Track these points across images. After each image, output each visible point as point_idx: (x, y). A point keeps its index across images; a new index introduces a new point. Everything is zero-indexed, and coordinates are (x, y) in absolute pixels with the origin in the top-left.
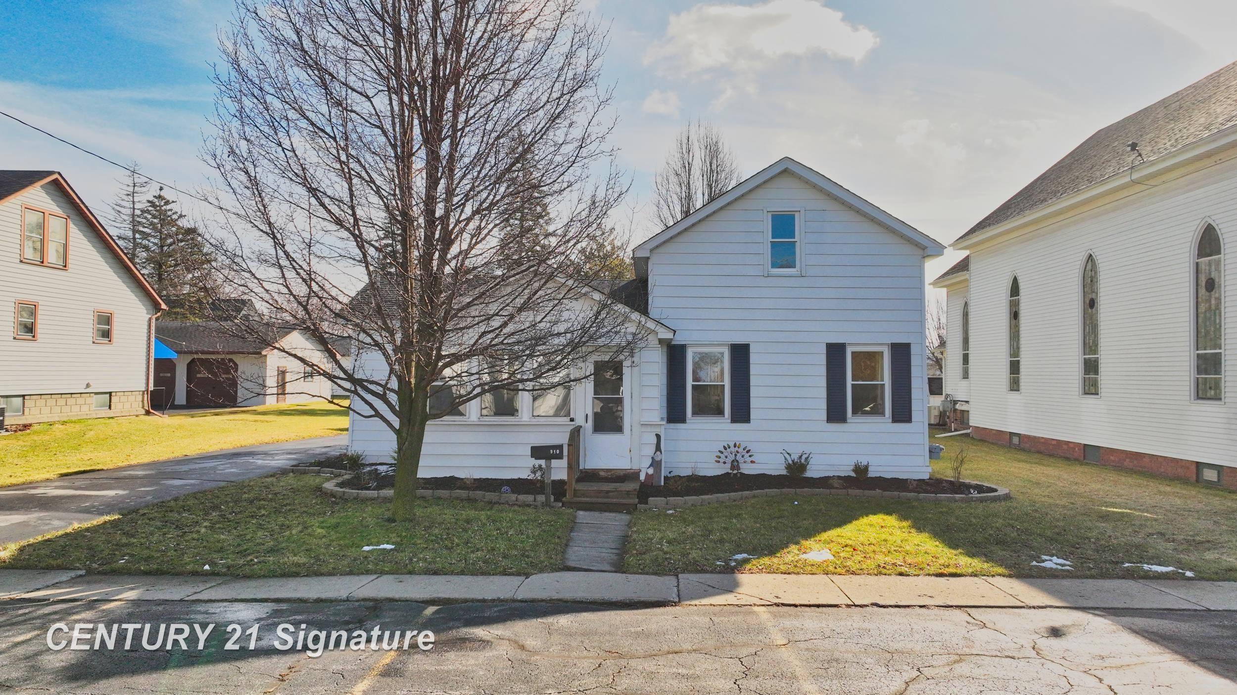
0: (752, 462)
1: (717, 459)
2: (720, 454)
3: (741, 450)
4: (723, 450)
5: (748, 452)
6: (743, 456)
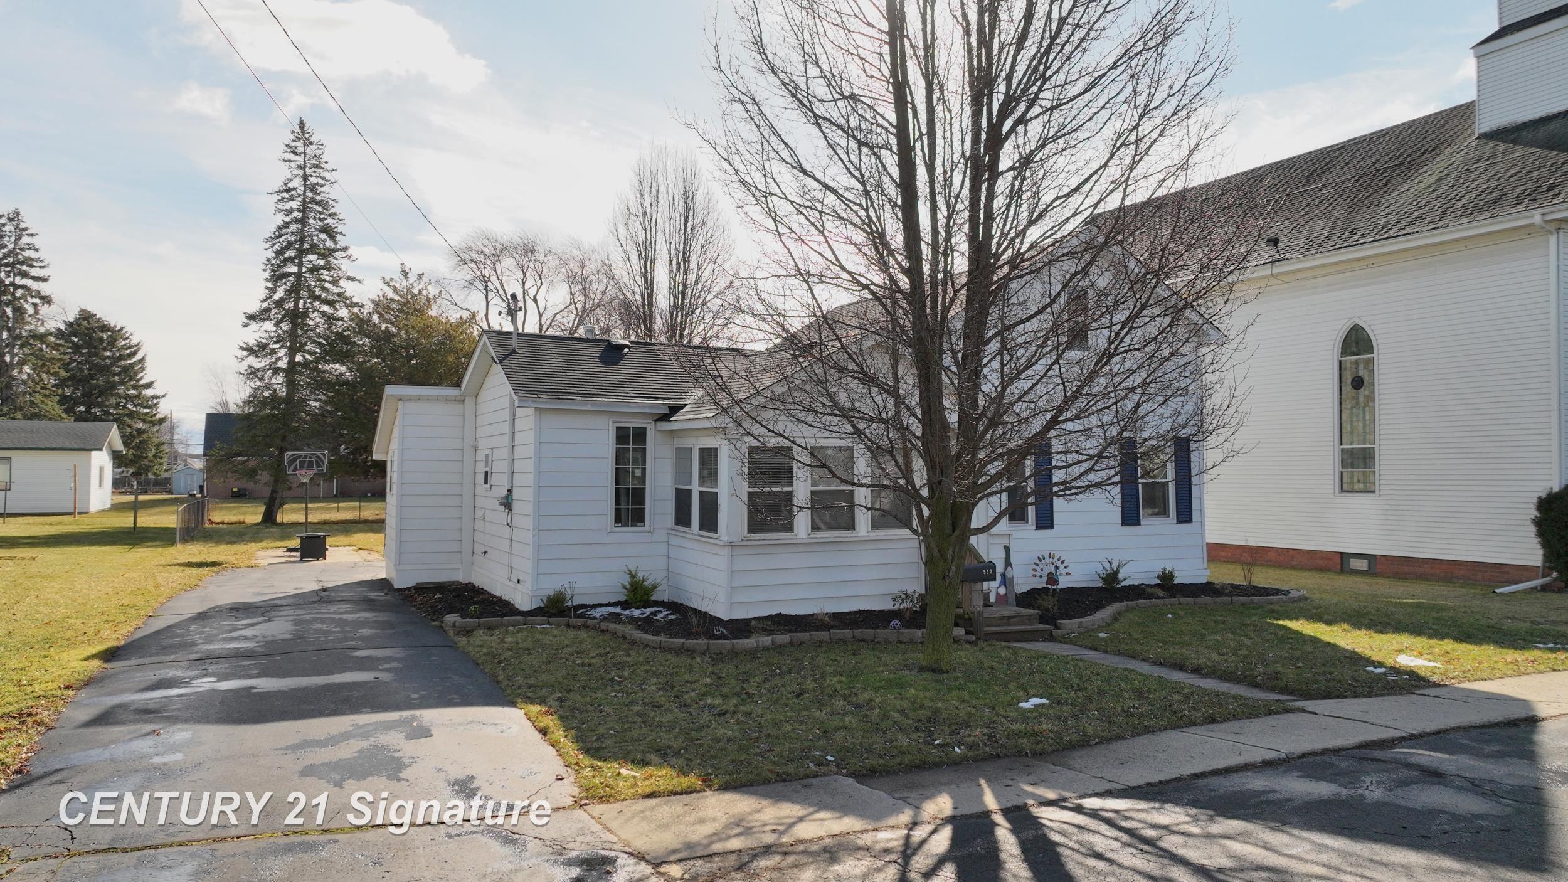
1: (1034, 573)
2: (1035, 567)
3: (1055, 561)
5: (1063, 562)
6: (1058, 568)
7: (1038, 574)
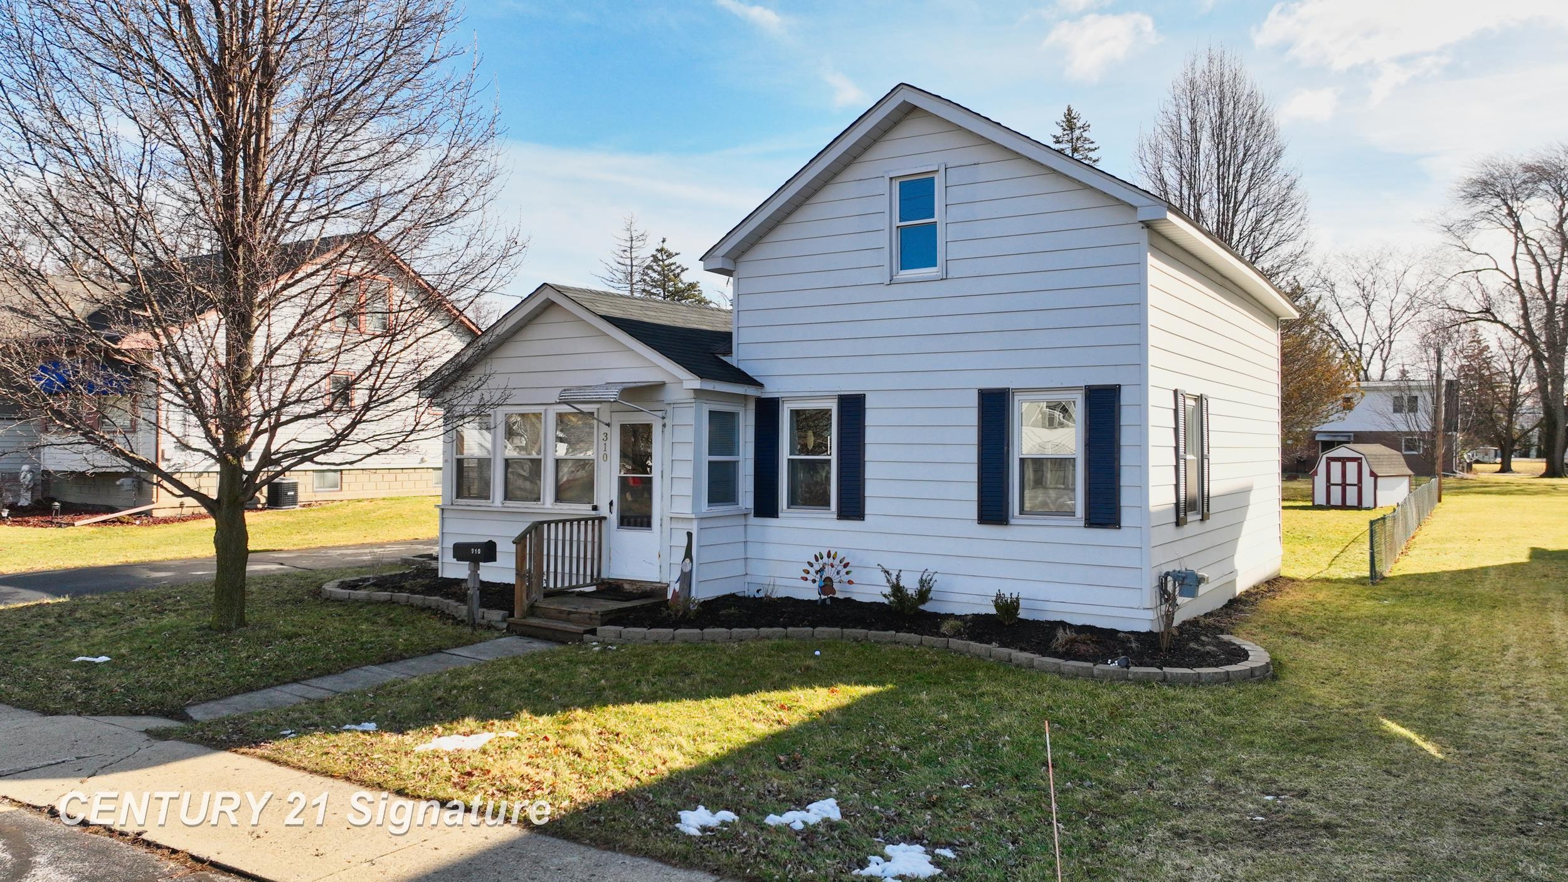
0: (850, 582)
1: (805, 575)
2: (808, 567)
3: (836, 562)
4: (813, 561)
5: (846, 566)
6: (838, 573)
7: (810, 577)
